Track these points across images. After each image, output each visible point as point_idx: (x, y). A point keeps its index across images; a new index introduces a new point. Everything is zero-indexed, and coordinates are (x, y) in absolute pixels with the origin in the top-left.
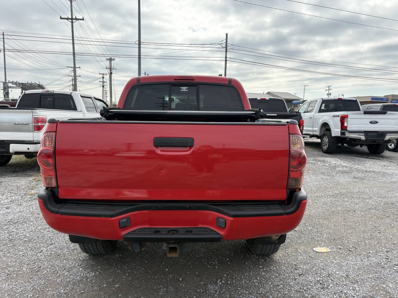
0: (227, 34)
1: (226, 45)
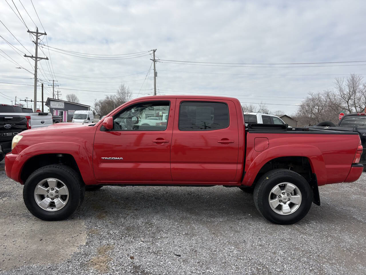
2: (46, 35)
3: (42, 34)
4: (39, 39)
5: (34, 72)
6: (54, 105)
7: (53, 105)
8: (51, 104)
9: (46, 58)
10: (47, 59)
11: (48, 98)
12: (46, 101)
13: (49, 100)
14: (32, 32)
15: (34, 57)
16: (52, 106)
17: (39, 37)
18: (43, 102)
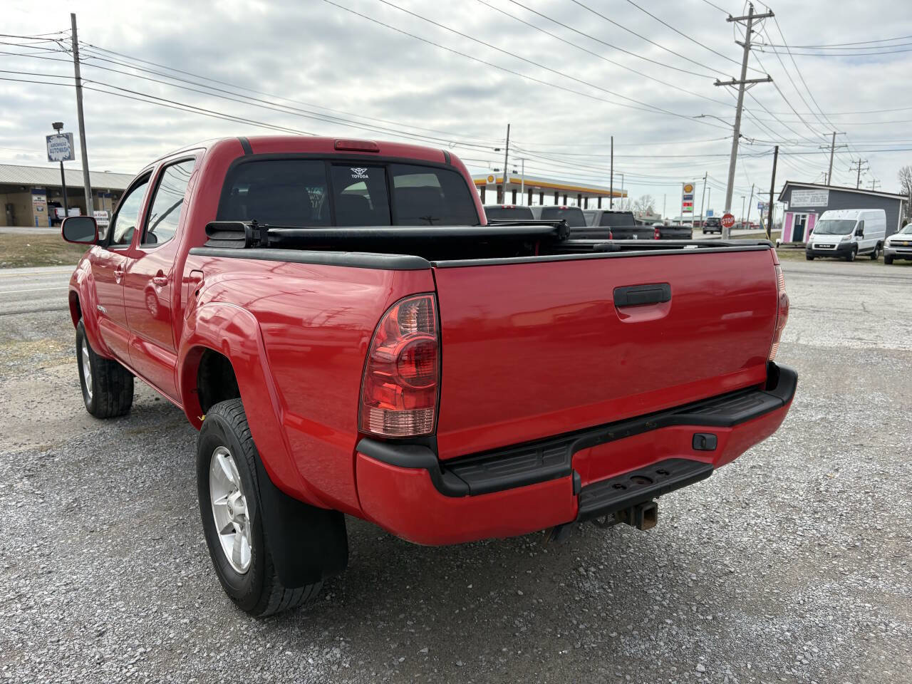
0: (73, 16)
1: (75, 45)
2: (773, 15)
3: (764, 16)
4: (753, 31)
5: (733, 123)
6: (800, 199)
7: (798, 199)
8: (792, 197)
9: (766, 77)
10: (769, 79)
11: (787, 182)
12: (781, 192)
13: (790, 188)
14: (737, 19)
15: (738, 83)
16: (795, 203)
17: (753, 28)
18: (772, 193)
